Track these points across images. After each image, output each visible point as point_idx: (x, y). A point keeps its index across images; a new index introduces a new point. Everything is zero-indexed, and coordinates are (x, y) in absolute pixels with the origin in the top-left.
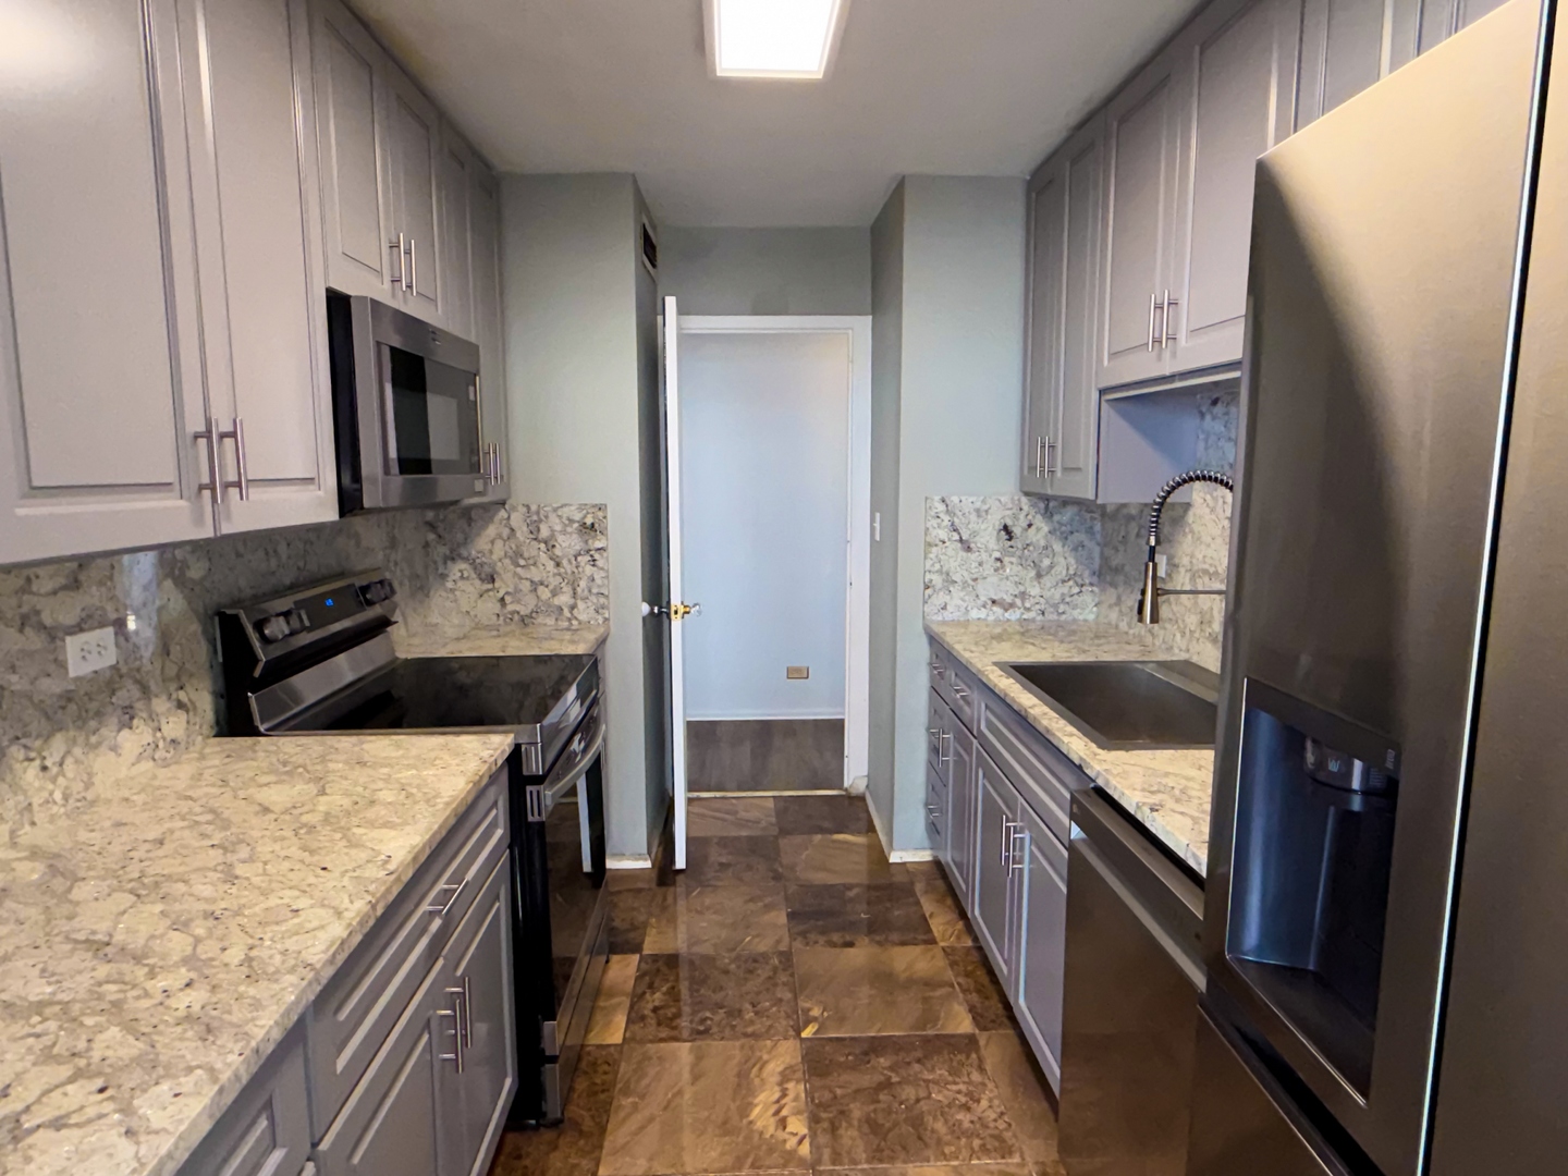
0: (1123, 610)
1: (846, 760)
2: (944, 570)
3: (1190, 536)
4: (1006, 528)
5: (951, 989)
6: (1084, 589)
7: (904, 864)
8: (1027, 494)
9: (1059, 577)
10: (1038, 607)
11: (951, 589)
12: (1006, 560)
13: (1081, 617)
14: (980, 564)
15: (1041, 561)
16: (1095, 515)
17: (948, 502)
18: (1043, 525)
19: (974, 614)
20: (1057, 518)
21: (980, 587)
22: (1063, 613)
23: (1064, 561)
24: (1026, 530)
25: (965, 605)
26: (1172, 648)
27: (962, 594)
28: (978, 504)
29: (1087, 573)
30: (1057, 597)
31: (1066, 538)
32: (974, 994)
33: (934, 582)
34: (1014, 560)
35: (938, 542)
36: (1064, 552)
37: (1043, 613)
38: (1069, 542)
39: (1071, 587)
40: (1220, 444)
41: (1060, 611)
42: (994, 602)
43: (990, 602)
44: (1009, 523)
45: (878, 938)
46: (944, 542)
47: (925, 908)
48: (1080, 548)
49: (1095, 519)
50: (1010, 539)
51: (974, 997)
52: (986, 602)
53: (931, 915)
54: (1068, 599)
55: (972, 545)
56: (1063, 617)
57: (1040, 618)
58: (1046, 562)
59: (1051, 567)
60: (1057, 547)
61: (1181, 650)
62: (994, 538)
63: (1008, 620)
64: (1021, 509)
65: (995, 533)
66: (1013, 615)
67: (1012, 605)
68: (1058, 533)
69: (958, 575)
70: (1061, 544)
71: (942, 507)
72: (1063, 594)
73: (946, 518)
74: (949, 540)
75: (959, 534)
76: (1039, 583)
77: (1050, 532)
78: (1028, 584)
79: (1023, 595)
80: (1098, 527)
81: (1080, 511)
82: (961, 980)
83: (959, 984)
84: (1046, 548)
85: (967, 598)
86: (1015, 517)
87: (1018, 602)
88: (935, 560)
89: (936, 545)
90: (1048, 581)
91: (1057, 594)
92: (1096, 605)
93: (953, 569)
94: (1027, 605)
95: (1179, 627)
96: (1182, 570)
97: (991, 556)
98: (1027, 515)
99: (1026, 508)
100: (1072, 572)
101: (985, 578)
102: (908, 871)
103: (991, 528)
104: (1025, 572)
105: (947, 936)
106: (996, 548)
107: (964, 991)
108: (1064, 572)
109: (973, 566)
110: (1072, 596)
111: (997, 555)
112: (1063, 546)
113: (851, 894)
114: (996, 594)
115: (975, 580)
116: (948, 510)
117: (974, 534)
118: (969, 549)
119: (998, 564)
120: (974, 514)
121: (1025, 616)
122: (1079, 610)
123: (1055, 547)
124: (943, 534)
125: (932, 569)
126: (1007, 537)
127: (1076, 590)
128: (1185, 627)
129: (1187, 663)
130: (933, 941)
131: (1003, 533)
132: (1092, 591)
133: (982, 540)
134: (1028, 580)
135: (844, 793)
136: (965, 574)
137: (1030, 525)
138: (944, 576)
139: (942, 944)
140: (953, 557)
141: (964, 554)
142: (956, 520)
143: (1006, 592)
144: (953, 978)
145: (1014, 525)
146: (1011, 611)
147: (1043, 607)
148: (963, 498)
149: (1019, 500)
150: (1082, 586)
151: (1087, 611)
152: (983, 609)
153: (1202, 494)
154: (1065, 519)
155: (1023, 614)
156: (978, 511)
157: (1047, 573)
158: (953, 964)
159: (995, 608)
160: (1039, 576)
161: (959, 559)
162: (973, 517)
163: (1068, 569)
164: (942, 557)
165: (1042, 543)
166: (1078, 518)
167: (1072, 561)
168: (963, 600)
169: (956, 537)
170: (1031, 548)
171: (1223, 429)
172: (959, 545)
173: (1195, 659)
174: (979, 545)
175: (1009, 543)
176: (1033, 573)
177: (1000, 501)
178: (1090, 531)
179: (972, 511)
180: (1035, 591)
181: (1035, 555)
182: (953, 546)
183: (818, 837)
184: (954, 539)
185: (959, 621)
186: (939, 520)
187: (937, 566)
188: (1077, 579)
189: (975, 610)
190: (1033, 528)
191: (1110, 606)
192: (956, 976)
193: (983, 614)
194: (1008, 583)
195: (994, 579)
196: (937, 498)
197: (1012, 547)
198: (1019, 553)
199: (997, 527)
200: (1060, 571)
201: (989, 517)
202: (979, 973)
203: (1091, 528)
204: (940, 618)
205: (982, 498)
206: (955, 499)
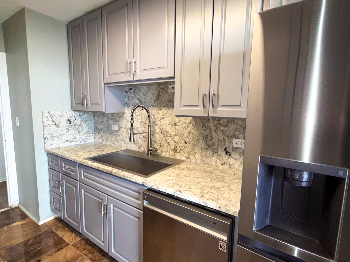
0: (104, 139)
1: (9, 198)
2: (51, 133)
3: (125, 120)
4: (69, 120)
5: (82, 257)
6: (91, 135)
7: (45, 223)
8: (74, 111)
9: (84, 132)
10: (79, 141)
11: (54, 139)
12: (70, 129)
13: (90, 142)
14: (62, 131)
15: (79, 129)
16: (92, 116)
17: (50, 113)
18: (79, 119)
19: (61, 145)
20: (82, 117)
21: (62, 137)
22: (86, 141)
23: (85, 128)
24: (75, 121)
25: (58, 143)
26: (121, 147)
27: (57, 140)
28: (60, 114)
29: (91, 131)
30: (84, 138)
31: (85, 122)
32: (89, 254)
33: (47, 137)
34: (72, 129)
35: (48, 125)
36: (85, 126)
37: (81, 142)
38: (86, 123)
39: (87, 135)
40: (133, 99)
41: (85, 141)
42: (67, 141)
43: (66, 141)
44: (70, 119)
45: (48, 253)
46: (50, 125)
47: (59, 235)
48: (89, 125)
49: (92, 117)
50: (70, 123)
51: (90, 255)
52: (65, 141)
53: (63, 236)
54: (87, 138)
55: (59, 125)
56: (86, 143)
57: (80, 144)
58: (81, 129)
59: (82, 130)
60: (83, 124)
61: (124, 147)
62: (66, 123)
63: (72, 145)
64: (73, 115)
65: (66, 122)
66: (73, 144)
67: (72, 141)
68: (83, 121)
69: (56, 134)
70: (84, 124)
71: (48, 115)
72: (86, 137)
73: (50, 118)
74: (52, 124)
75: (55, 122)
76: (79, 134)
77: (81, 121)
78: (76, 135)
79: (75, 138)
80: (93, 119)
81: (88, 115)
82: (84, 252)
83: (83, 254)
84: (80, 125)
85: (59, 141)
86: (71, 117)
87: (74, 140)
88: (47, 130)
89: (47, 126)
90: (81, 134)
91: (84, 137)
92: (94, 138)
93: (54, 133)
94: (77, 141)
95: (123, 141)
96: (123, 128)
97: (65, 128)
98: (74, 117)
99: (74, 115)
100: (87, 131)
101: (64, 135)
102: (47, 225)
103: (64, 120)
104: (75, 132)
105: (71, 241)
106: (67, 126)
107: (86, 255)
108: (86, 131)
109: (60, 131)
110: (88, 137)
111: (67, 128)
112: (85, 124)
113: (30, 242)
114: (68, 139)
115: (61, 135)
116: (50, 116)
117: (60, 122)
118: (58, 127)
119: (68, 130)
120: (59, 116)
121: (76, 144)
122: (90, 140)
123: (82, 125)
124: (49, 123)
125: (47, 133)
126: (69, 123)
127: (89, 135)
128: (125, 141)
129: (127, 149)
130: (68, 244)
131: (68, 122)
132: (92, 135)
133: (62, 124)
134: (76, 133)
135: (10, 208)
136: (58, 134)
137: (75, 119)
138: (51, 135)
139: (71, 244)
140: (53, 129)
141: (57, 128)
142: (53, 118)
143: (70, 138)
144: (80, 253)
145: (71, 119)
146: (72, 143)
147: (81, 141)
148: (55, 112)
149: (72, 112)
150: (90, 134)
151: (92, 140)
152: (64, 143)
153: (128, 110)
154: (85, 118)
155: (75, 143)
156: (60, 116)
157: (81, 132)
158: (78, 248)
159: (68, 143)
160: (79, 133)
161: (55, 130)
162: (59, 117)
163: (86, 130)
164: (50, 130)
165: (79, 124)
166: (88, 117)
167: (87, 128)
168: (57, 141)
169: (54, 123)
170: (76, 125)
171: (133, 95)
172: (55, 126)
173: (129, 148)
174: (61, 125)
175: (70, 124)
176: (77, 132)
177: (66, 112)
178: (91, 120)
179: (58, 116)
180: (78, 137)
181: (78, 127)
182: (53, 126)
183: (6, 228)
184: (53, 124)
185: (57, 148)
186: (48, 119)
187: (48, 132)
188: (89, 132)
189: (62, 144)
190: (76, 120)
191: (99, 138)
192: (81, 252)
193: (64, 145)
194: (71, 135)
195: (67, 134)
196: (47, 112)
197: (71, 125)
198: (73, 127)
199: (66, 120)
200: (84, 131)
201: (64, 117)
202: (87, 247)
203: (91, 119)
204: (51, 148)
205: (61, 112)
206: (53, 112)
